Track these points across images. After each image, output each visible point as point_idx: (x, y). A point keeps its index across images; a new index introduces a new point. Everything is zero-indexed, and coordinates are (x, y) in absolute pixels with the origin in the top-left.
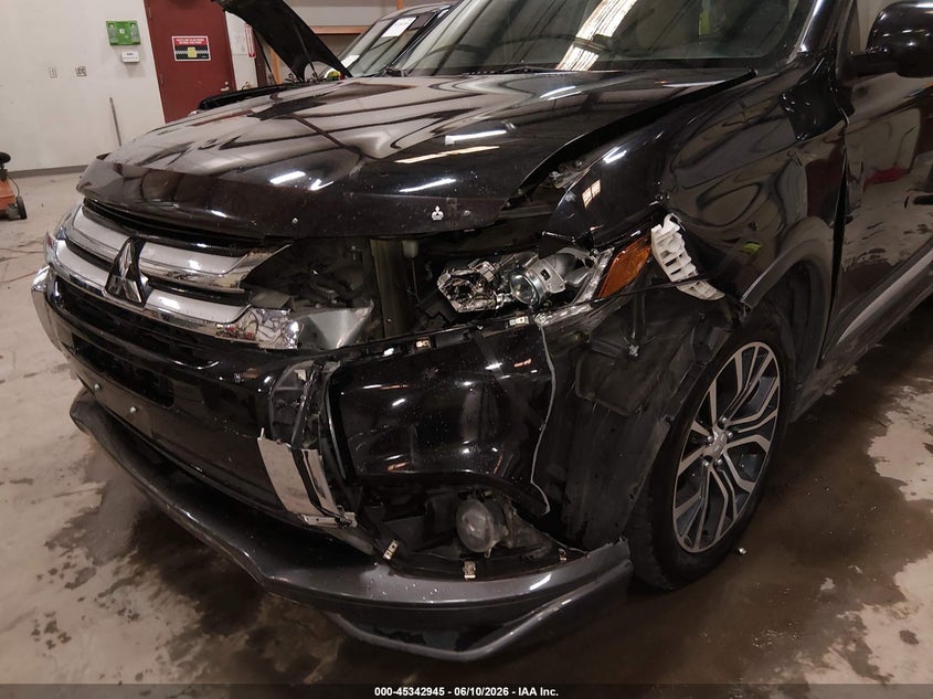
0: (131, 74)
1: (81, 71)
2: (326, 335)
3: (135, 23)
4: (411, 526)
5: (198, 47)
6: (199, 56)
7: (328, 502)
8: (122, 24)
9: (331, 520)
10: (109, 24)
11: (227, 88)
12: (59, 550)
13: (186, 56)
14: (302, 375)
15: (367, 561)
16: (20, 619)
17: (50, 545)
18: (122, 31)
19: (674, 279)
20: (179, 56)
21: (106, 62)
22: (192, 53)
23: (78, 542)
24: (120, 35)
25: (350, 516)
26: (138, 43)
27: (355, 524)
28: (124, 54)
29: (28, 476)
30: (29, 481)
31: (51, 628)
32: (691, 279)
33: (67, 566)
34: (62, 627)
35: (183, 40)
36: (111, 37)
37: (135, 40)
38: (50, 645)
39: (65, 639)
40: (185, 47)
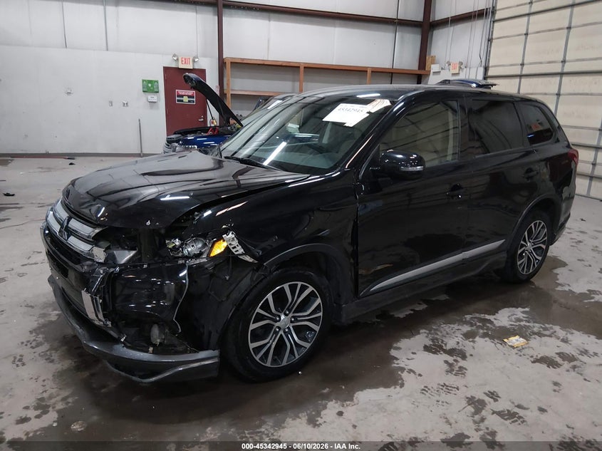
0: (151, 108)
1: (126, 105)
2: (118, 259)
3: (157, 82)
4: (133, 331)
5: (189, 97)
6: (189, 101)
7: (101, 316)
8: (150, 82)
9: (102, 323)
10: (143, 81)
11: (202, 120)
12: (34, 334)
13: (182, 101)
14: (102, 272)
15: (117, 341)
16: (11, 355)
17: (31, 332)
18: (150, 85)
19: (236, 253)
20: (178, 101)
21: (139, 100)
22: (186, 99)
23: (42, 333)
24: (149, 87)
25: (109, 323)
26: (158, 92)
27: (110, 326)
28: (149, 97)
29: (33, 305)
30: (32, 307)
31: (20, 360)
32: (242, 254)
33: (34, 340)
34: (24, 360)
35: (181, 92)
36: (143, 88)
37: (156, 90)
38: (17, 366)
39: (23, 364)
40: (182, 96)
